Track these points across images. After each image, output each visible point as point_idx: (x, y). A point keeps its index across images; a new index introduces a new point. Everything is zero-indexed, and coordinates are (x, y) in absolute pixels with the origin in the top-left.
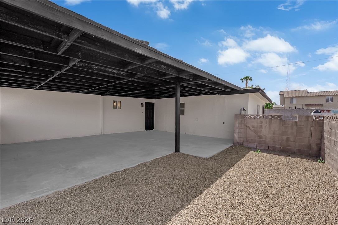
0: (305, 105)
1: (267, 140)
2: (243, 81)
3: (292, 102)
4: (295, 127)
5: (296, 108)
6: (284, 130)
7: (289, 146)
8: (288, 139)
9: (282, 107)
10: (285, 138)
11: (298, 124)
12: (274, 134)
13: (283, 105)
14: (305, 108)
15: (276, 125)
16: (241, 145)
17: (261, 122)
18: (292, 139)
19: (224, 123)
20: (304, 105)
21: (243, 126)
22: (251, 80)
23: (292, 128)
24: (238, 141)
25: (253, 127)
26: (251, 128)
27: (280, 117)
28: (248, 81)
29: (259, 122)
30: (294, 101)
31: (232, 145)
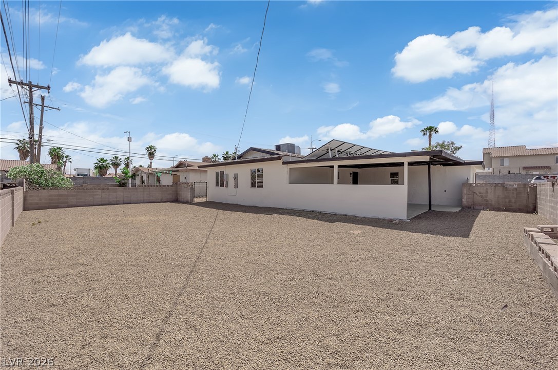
0: (523, 167)
1: (493, 203)
2: (424, 134)
3: (502, 164)
4: (515, 192)
5: (509, 173)
6: (506, 195)
7: (511, 206)
8: (510, 201)
9: (489, 171)
10: (507, 200)
11: (518, 189)
12: (498, 197)
13: (489, 169)
14: (524, 172)
15: (499, 191)
16: (470, 208)
17: (487, 189)
18: (513, 201)
19: (445, 191)
20: (521, 169)
21: (470, 192)
22: (438, 131)
23: (513, 193)
24: (466, 205)
25: (480, 193)
26: (478, 194)
27: (503, 185)
28: (433, 133)
29: (485, 189)
30: (507, 162)
31: (460, 209)
